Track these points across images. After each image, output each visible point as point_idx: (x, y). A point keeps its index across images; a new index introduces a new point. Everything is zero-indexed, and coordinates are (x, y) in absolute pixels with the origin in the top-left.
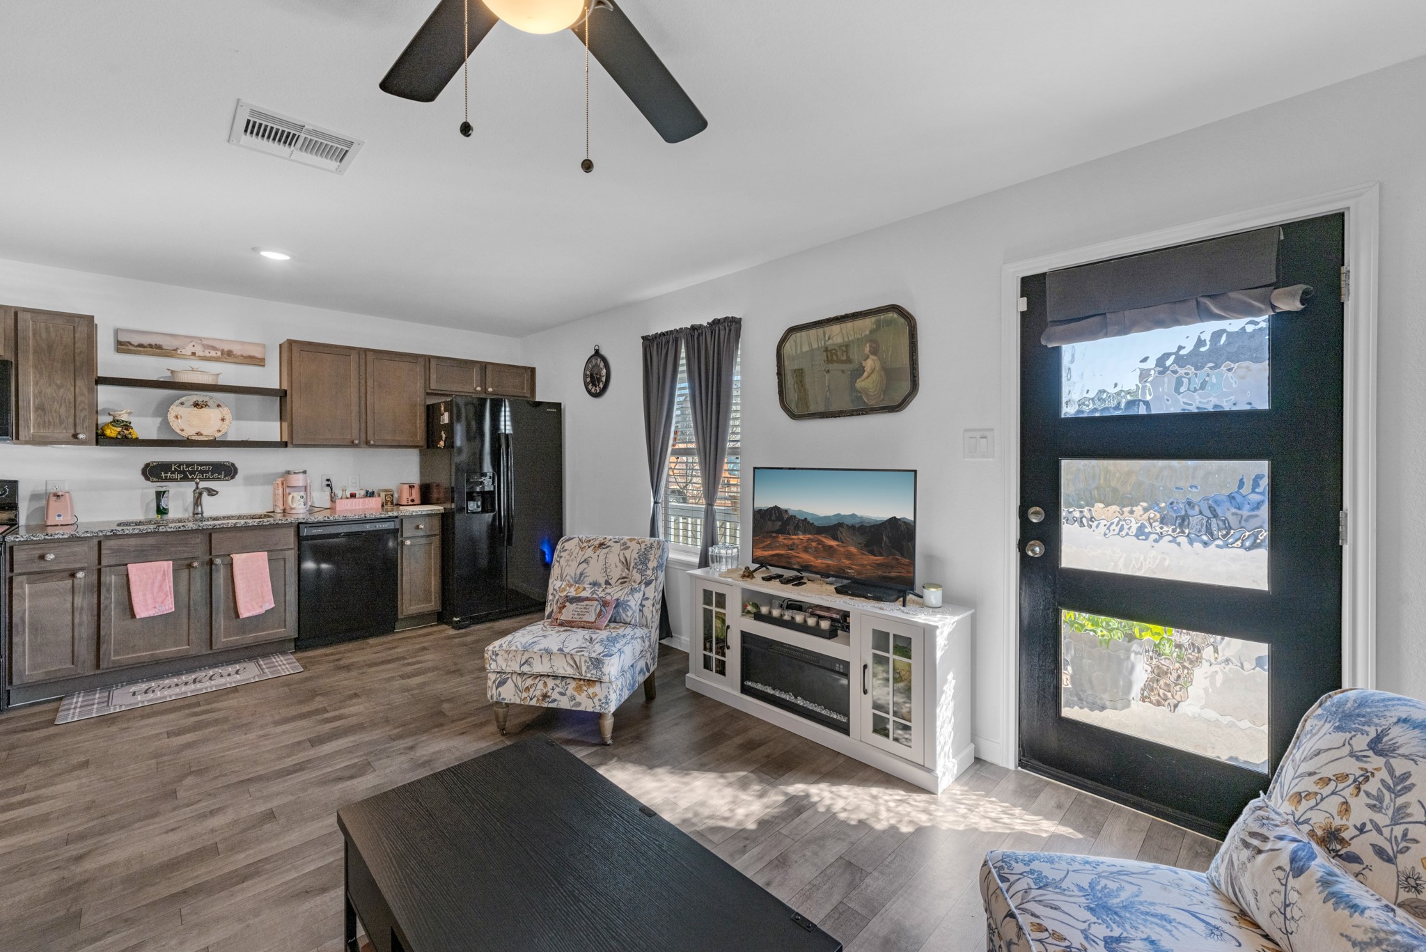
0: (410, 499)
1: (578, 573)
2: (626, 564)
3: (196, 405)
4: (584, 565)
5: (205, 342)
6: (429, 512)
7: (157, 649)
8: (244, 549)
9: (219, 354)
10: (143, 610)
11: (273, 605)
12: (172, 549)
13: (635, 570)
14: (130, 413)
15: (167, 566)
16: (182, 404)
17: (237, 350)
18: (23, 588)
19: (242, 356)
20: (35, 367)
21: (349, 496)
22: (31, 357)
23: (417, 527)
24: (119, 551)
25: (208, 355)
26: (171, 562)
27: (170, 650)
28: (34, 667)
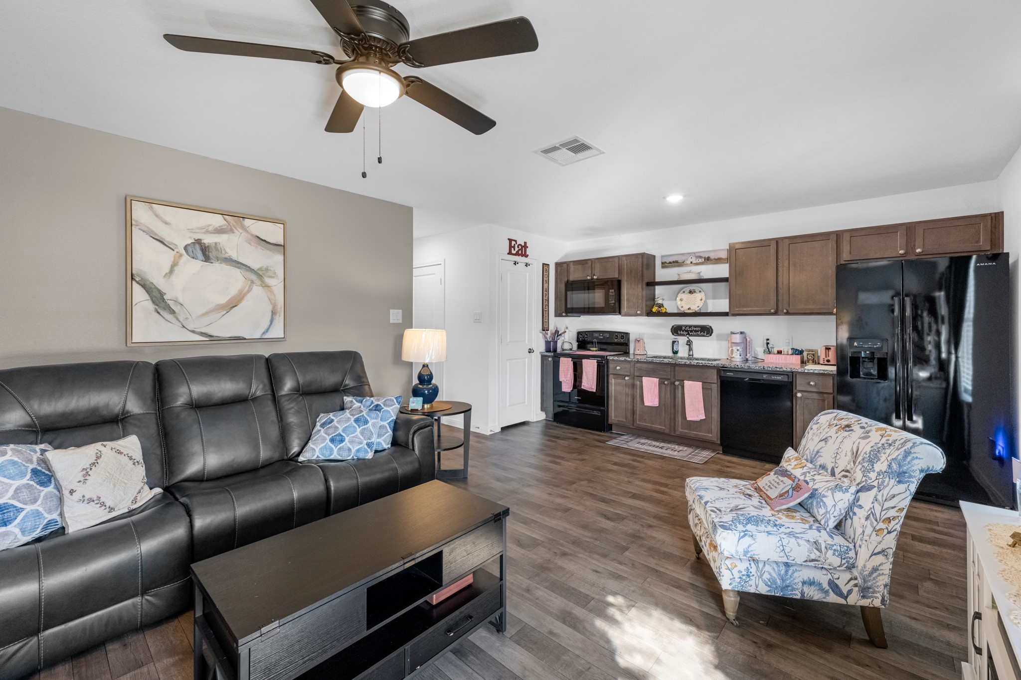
0: (826, 359)
1: (816, 450)
2: (855, 455)
3: (690, 292)
4: (823, 443)
5: (697, 255)
6: (821, 372)
7: (653, 424)
8: (690, 379)
9: (703, 260)
10: (648, 403)
11: (704, 418)
12: (660, 372)
13: (860, 466)
14: (663, 300)
15: (656, 380)
16: (684, 292)
17: (712, 256)
18: (612, 380)
19: (715, 259)
20: (627, 281)
21: (776, 352)
22: (625, 277)
23: (809, 384)
24: (640, 369)
25: (698, 262)
26: (658, 379)
27: (657, 427)
28: (615, 417)
